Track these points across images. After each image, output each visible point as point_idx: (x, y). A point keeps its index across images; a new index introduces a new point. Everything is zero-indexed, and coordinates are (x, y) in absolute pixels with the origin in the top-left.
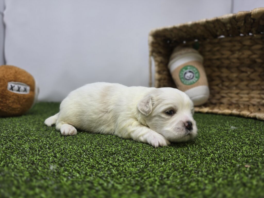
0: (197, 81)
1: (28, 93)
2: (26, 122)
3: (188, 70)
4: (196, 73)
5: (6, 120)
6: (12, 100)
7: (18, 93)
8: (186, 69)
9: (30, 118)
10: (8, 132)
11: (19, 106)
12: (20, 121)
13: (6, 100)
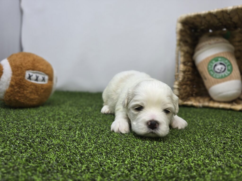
0: (229, 75)
1: (46, 82)
2: (45, 115)
3: (219, 62)
4: (229, 65)
5: (23, 113)
6: (29, 90)
7: (36, 82)
8: (217, 60)
9: (48, 110)
10: (27, 130)
11: (37, 97)
12: (39, 113)
13: (24, 90)
